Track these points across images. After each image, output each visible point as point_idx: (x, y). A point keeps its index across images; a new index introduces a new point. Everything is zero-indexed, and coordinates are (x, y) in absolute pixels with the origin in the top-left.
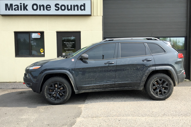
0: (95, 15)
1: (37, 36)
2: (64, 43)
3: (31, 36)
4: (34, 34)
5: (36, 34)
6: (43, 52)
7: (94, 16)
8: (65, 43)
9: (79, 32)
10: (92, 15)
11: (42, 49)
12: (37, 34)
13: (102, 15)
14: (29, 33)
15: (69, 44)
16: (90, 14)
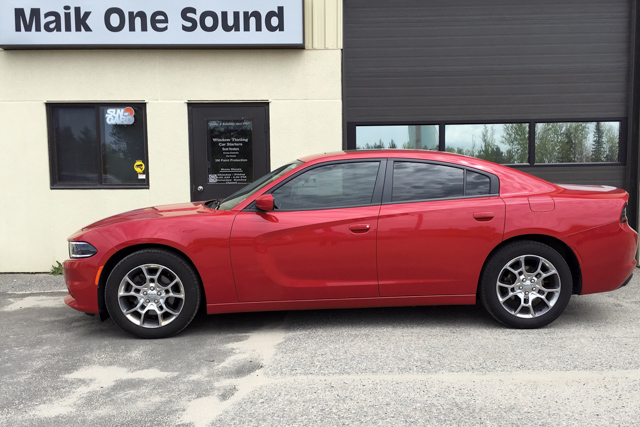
0: (315, 46)
1: (121, 116)
2: (215, 140)
3: (104, 119)
4: (114, 110)
5: (118, 110)
6: (143, 173)
7: (313, 49)
8: (218, 142)
9: (265, 105)
10: (308, 45)
11: (139, 163)
12: (123, 110)
13: (341, 46)
14: (97, 109)
15: (231, 146)
16: (301, 42)
